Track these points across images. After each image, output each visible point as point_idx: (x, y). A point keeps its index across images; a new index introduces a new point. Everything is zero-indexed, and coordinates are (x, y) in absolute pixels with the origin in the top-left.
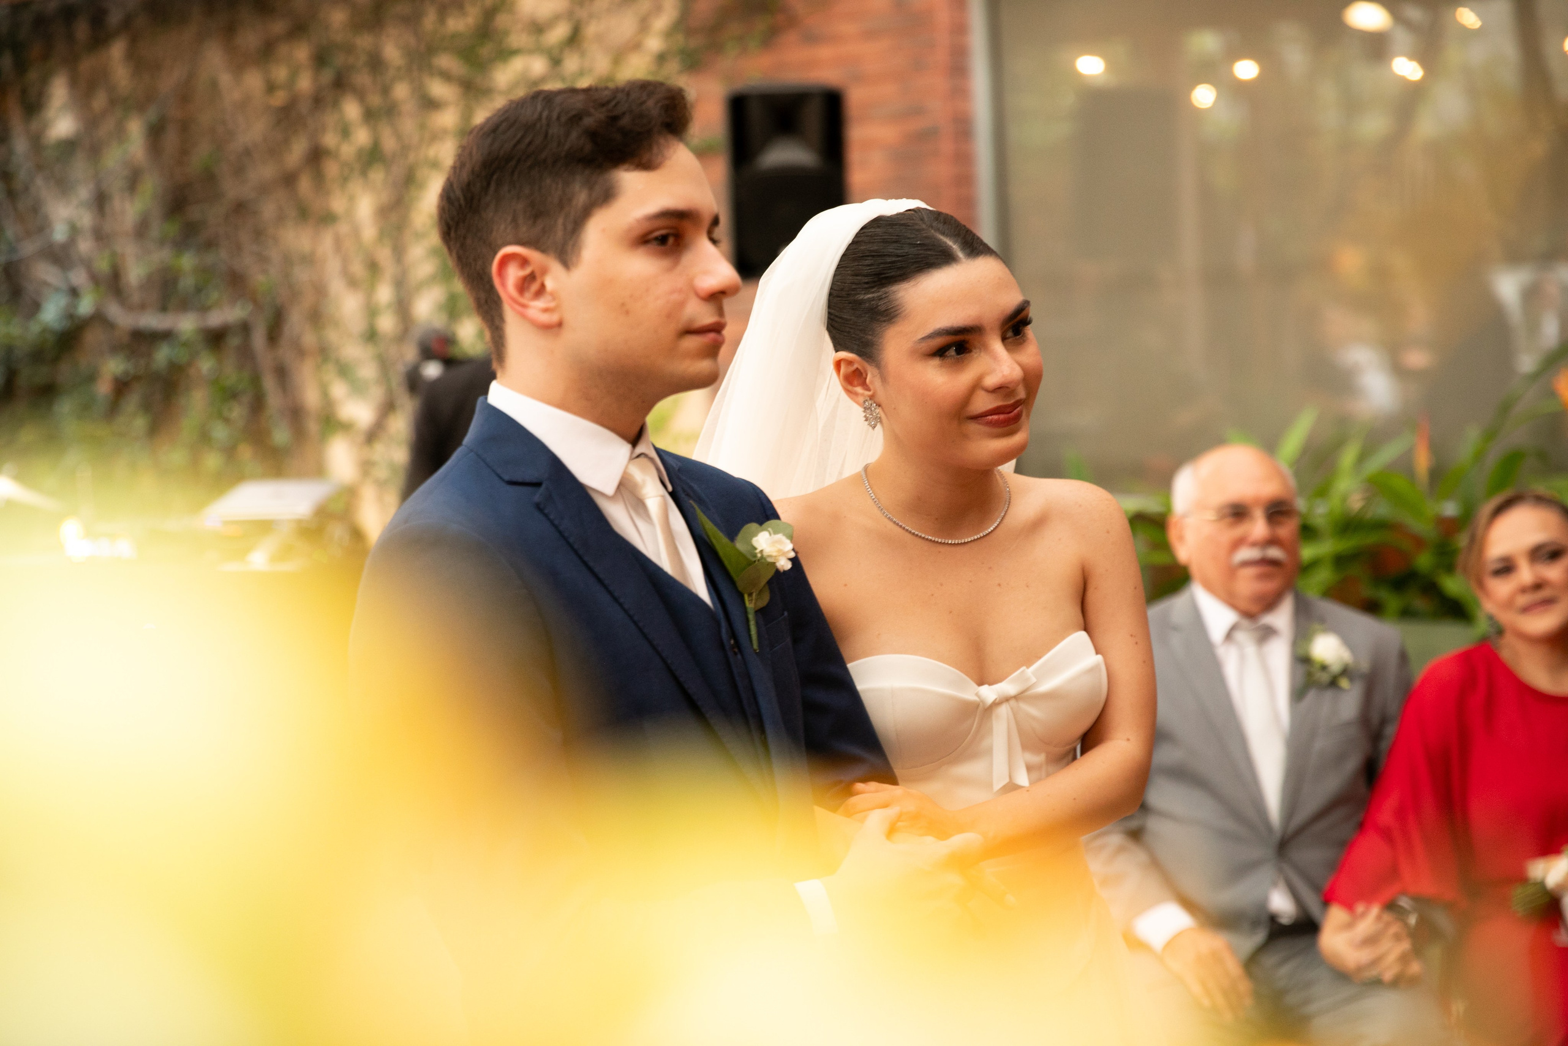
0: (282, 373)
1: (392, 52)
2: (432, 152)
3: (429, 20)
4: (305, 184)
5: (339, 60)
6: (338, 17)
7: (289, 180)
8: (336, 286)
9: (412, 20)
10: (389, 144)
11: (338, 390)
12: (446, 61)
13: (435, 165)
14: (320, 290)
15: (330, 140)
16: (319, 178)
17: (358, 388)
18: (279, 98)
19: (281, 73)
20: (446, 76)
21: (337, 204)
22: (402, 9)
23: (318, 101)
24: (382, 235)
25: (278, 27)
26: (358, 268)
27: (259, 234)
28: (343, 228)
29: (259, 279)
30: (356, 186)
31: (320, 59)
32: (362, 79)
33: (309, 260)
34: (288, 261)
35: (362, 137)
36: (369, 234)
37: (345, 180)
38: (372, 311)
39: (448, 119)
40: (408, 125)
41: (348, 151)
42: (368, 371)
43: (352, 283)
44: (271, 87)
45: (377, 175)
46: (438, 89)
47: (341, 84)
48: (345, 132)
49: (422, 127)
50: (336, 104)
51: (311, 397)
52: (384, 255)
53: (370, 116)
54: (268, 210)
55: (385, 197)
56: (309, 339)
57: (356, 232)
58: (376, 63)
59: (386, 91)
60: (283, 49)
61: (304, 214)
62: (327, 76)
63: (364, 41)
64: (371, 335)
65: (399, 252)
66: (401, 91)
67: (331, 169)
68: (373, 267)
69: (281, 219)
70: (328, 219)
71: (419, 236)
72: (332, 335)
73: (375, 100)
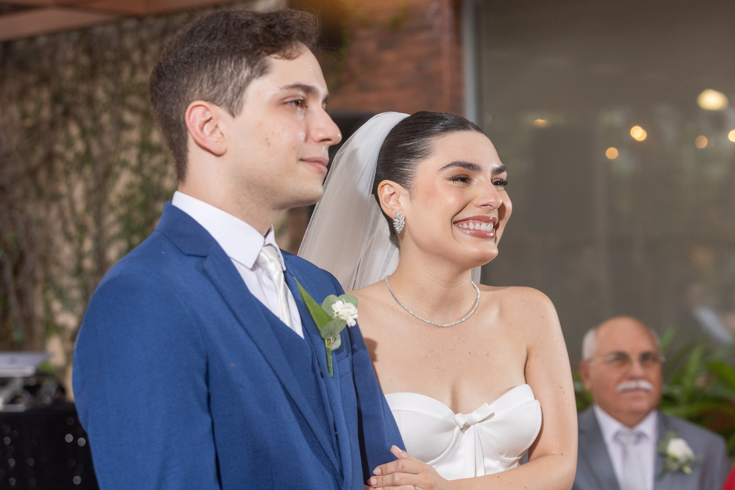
0: (21, 295)
1: (100, 94)
2: (123, 156)
3: (126, 74)
4: (42, 176)
5: (68, 98)
6: (69, 73)
7: (32, 173)
8: (59, 240)
9: (115, 76)
10: (96, 150)
11: (56, 306)
12: (134, 100)
13: (124, 164)
14: (49, 241)
15: (59, 148)
16: (51, 171)
17: (68, 306)
18: (29, 122)
19: (31, 107)
20: (134, 110)
21: (63, 189)
22: (109, 68)
23: (53, 125)
24: (88, 209)
25: (31, 78)
26: (72, 229)
27: (11, 207)
28: (65, 203)
29: (9, 236)
30: (74, 177)
31: (56, 99)
32: (82, 111)
33: (41, 223)
34: (28, 223)
35: (80, 146)
36: (80, 207)
37: (67, 173)
38: (80, 256)
39: (134, 136)
40: (108, 140)
41: (70, 156)
42: (75, 294)
43: (69, 238)
44: (24, 116)
45: (88, 171)
46: (128, 117)
47: (67, 113)
48: (69, 144)
49: (117, 140)
50: (65, 126)
51: (39, 310)
52: (90, 221)
53: (84, 134)
54: (18, 192)
55: (92, 184)
56: (40, 274)
57: (72, 205)
58: (90, 101)
59: (95, 118)
60: (34, 92)
61: (40, 193)
62: (59, 109)
63: (83, 88)
64: (79, 271)
65: (99, 220)
66: (105, 118)
67: (59, 166)
68: (82, 228)
69: (25, 197)
70: (56, 197)
71: (112, 209)
72: (54, 270)
73: (88, 123)
